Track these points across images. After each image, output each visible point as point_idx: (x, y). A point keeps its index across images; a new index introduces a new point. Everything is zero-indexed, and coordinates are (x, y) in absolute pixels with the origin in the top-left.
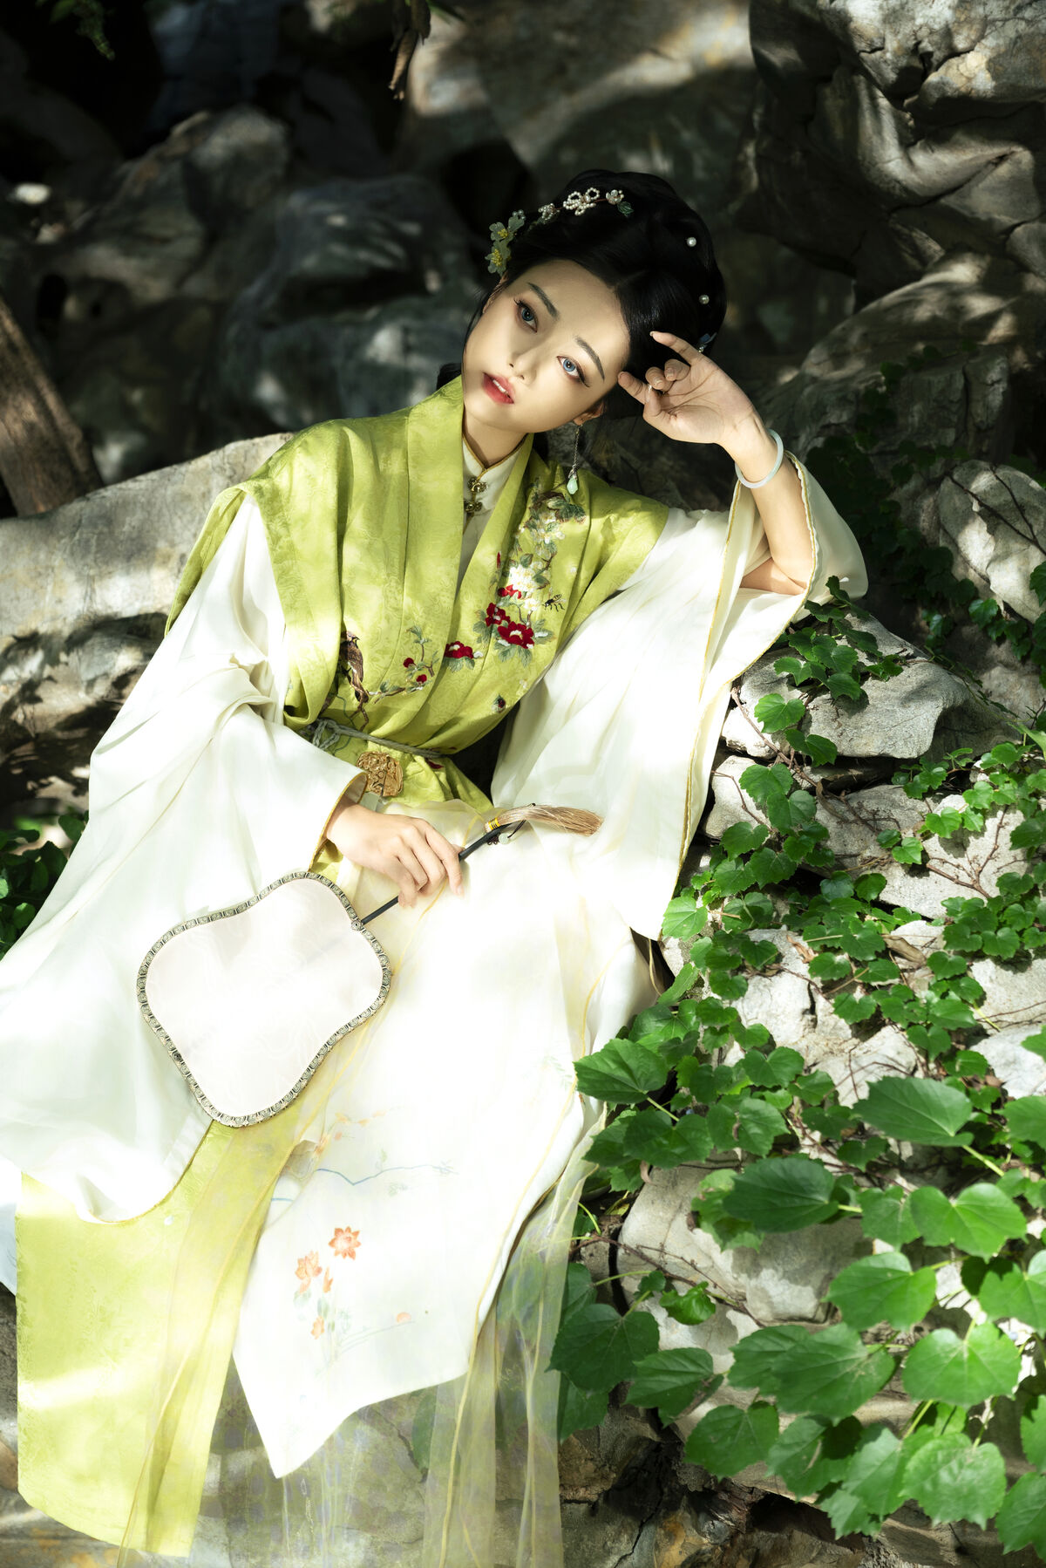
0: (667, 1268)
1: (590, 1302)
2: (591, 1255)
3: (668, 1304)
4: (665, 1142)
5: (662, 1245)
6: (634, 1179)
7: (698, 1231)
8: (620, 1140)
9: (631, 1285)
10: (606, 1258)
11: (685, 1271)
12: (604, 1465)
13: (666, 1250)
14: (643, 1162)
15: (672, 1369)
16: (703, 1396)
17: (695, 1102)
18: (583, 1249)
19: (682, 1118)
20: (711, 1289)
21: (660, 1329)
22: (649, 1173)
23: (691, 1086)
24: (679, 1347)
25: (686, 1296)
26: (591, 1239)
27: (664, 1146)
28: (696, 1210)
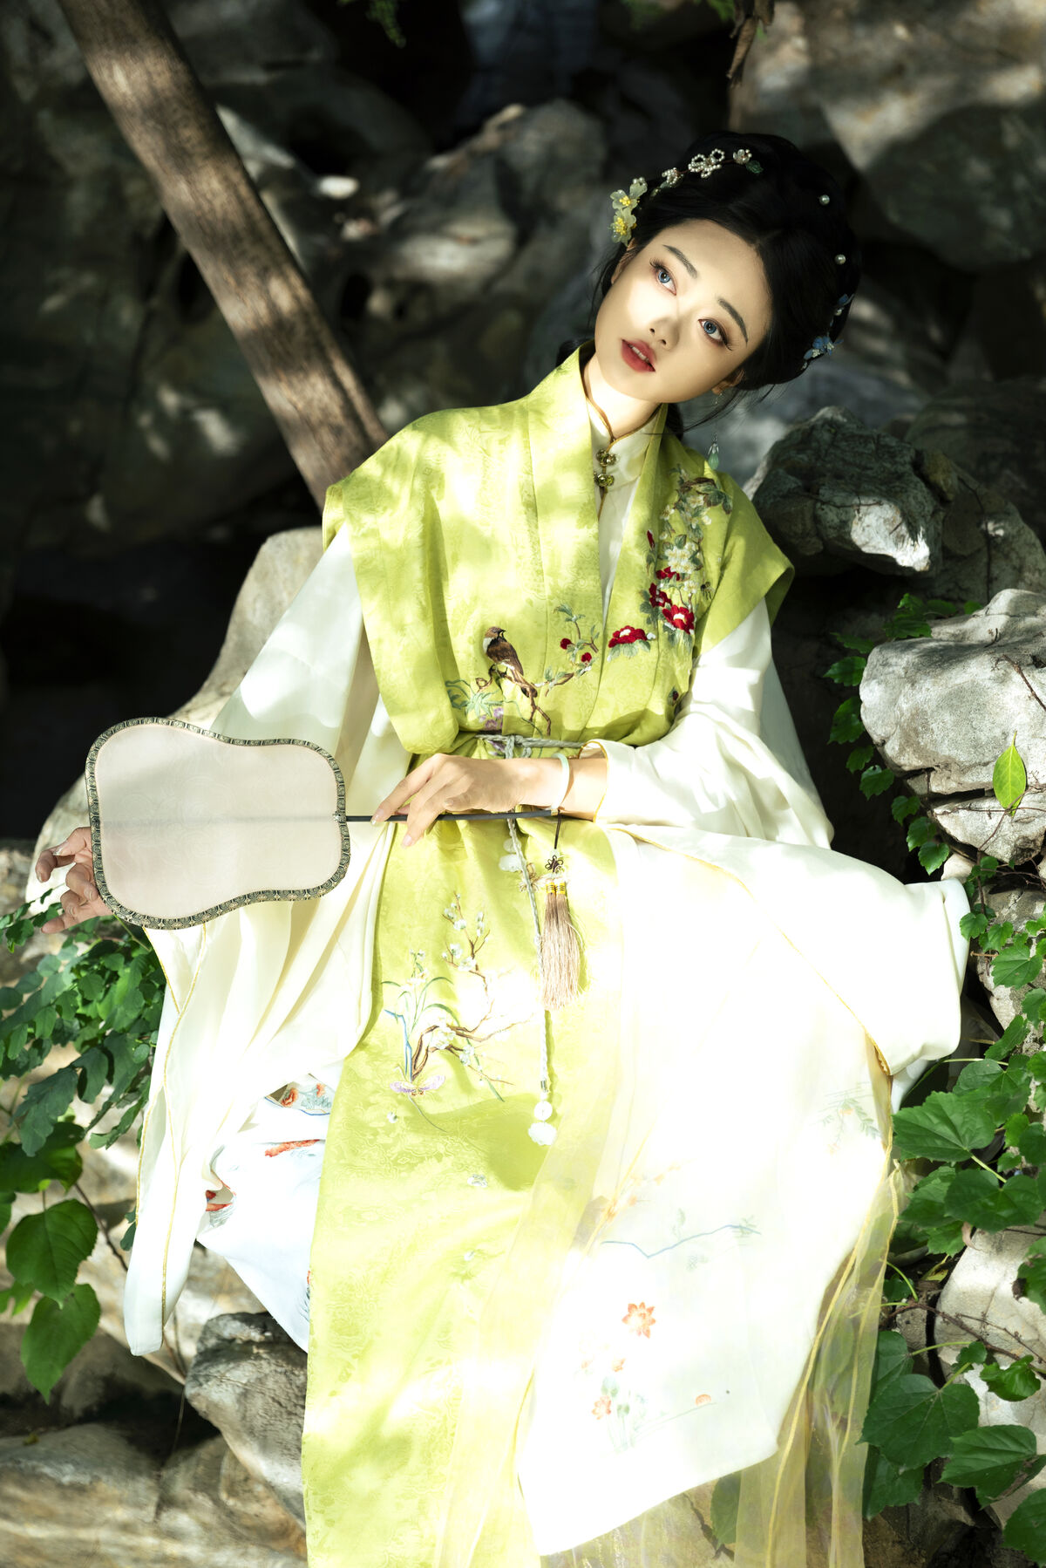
0: (989, 1340)
1: (905, 1372)
2: (908, 1323)
3: (989, 1378)
4: (991, 1204)
5: (984, 1315)
6: (954, 1242)
7: (1023, 1299)
8: (941, 1199)
9: (949, 1357)
10: (922, 1327)
11: (1007, 1344)
12: (913, 1549)
13: (988, 1320)
14: (965, 1225)
15: (991, 1447)
16: (1025, 1476)
17: (1025, 1163)
18: (899, 1316)
19: (1010, 1179)
20: (1035, 1364)
21: (980, 1403)
22: (972, 1235)
23: (1021, 1146)
24: (999, 1423)
25: (1008, 1370)
26: (908, 1305)
27: (990, 1207)
28: (1023, 1277)
